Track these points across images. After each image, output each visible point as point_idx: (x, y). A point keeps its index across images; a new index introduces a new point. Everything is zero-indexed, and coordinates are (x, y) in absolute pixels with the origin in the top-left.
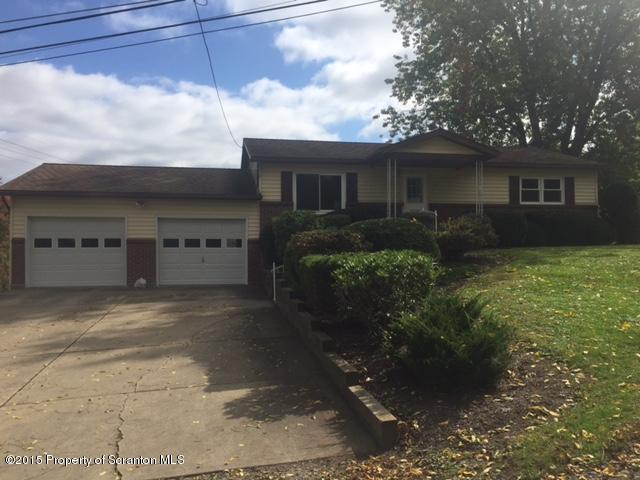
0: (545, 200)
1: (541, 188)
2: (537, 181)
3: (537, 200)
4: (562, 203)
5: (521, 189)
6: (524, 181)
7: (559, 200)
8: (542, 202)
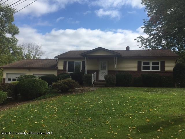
0: (152, 69)
1: (151, 65)
2: (149, 62)
3: (149, 69)
4: (160, 70)
5: (142, 65)
6: (143, 63)
7: (159, 70)
8: (151, 70)
